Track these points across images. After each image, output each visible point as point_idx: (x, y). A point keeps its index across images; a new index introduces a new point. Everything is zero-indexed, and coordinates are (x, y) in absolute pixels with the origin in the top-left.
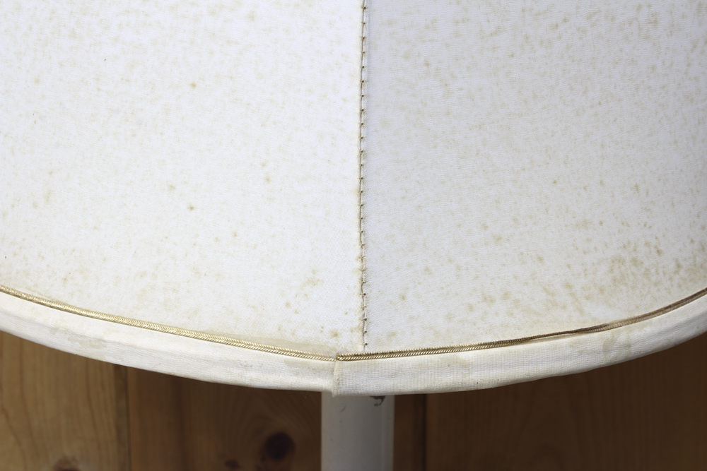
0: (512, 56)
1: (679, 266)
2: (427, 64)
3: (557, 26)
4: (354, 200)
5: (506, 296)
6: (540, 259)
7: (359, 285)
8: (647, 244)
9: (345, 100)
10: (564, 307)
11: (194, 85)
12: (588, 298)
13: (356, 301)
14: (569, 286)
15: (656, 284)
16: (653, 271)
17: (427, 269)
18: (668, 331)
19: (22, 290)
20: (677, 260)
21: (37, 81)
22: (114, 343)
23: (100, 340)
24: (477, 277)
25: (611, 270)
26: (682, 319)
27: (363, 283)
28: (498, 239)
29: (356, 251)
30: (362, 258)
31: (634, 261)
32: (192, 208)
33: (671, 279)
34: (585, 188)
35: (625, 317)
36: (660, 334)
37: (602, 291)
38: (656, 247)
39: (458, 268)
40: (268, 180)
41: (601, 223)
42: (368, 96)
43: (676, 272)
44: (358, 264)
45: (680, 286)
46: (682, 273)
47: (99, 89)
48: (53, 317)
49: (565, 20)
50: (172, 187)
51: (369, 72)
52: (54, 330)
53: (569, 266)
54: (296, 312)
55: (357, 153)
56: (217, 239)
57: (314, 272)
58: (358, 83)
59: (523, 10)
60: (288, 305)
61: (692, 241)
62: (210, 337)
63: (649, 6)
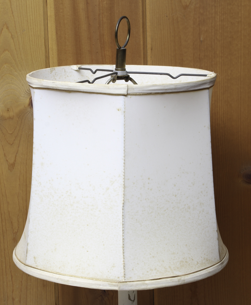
0: (155, 217)
1: (198, 263)
2: (137, 220)
3: (165, 210)
4: (122, 249)
5: (156, 269)
6: (163, 261)
7: (123, 267)
8: (189, 258)
9: (119, 228)
10: (169, 272)
11: (88, 225)
12: (174, 270)
13: (123, 270)
14: (170, 267)
15: (191, 267)
16: (191, 264)
17: (138, 263)
19: (50, 271)
20: (197, 262)
21: (53, 224)
22: (71, 281)
23: (68, 280)
24: (149, 265)
25: (180, 264)
26: (198, 275)
28: (153, 257)
29: (123, 260)
30: (124, 261)
31: (186, 262)
32: (88, 251)
33: (195, 266)
34: (174, 245)
35: (184, 274)
36: (192, 278)
37: (178, 268)
38: (192, 259)
39: (145, 263)
40: (104, 245)
41: (178, 253)
42: (124, 227)
43: (197, 264)
44: (123, 262)
45: (198, 267)
46: (199, 264)
47: (67, 226)
48: (57, 276)
49: (167, 209)
50: (83, 247)
51: (124, 222)
52: (58, 279)
53: (170, 263)
54: (110, 273)
55: (122, 239)
56: (93, 258)
57: (114, 264)
58: (122, 224)
59: (158, 207)
60: (108, 272)
61: (201, 257)
62: (92, 279)
63: (188, 204)
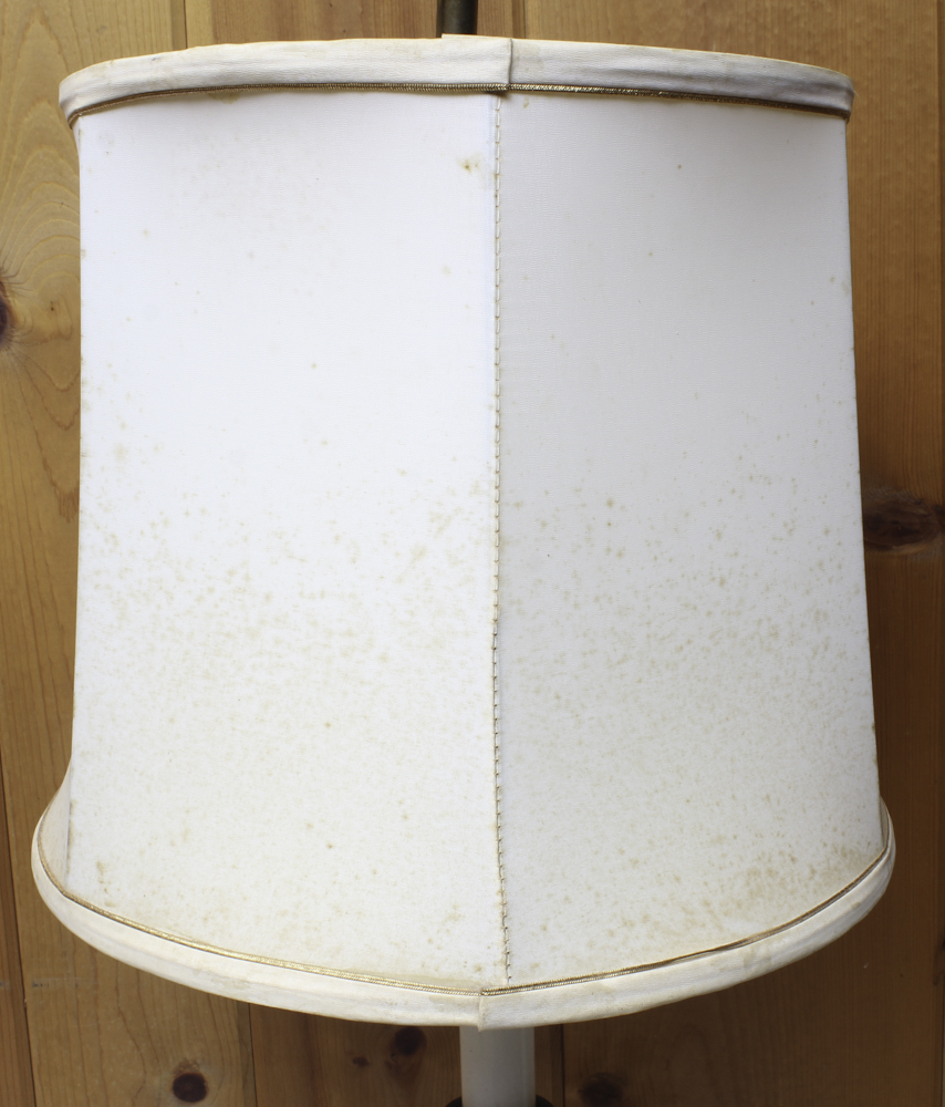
0: (640, 681)
1: (813, 872)
2: (558, 697)
3: (681, 648)
4: (492, 835)
5: (646, 919)
6: (677, 879)
7: (500, 920)
8: (781, 853)
9: (479, 738)
10: (704, 925)
11: (328, 725)
12: (726, 914)
13: (498, 935)
14: (707, 904)
15: (792, 893)
16: (788, 880)
17: (567, 899)
18: (806, 940)
19: (163, 930)
20: (811, 866)
21: (172, 720)
22: (258, 984)
23: (243, 981)
24: (616, 903)
25: (748, 884)
26: (819, 926)
27: (504, 917)
28: (635, 863)
29: (496, 885)
30: (502, 893)
31: (770, 872)
32: (330, 847)
33: (806, 886)
34: (718, 804)
35: (764, 929)
36: (799, 943)
37: (739, 906)
38: (790, 855)
39: (598, 895)
40: (405, 817)
41: (735, 837)
42: (502, 733)
43: (811, 878)
44: (498, 899)
45: (815, 892)
46: (817, 877)
47: (233, 729)
48: (195, 958)
49: (689, 642)
50: (310, 826)
51: (502, 710)
52: (197, 971)
53: (706, 884)
54: (439, 948)
55: (493, 789)
56: (356, 877)
57: (455, 907)
58: (492, 721)
59: (648, 636)
60: (430, 941)
61: (825, 845)
62: (355, 975)
63: (769, 619)
